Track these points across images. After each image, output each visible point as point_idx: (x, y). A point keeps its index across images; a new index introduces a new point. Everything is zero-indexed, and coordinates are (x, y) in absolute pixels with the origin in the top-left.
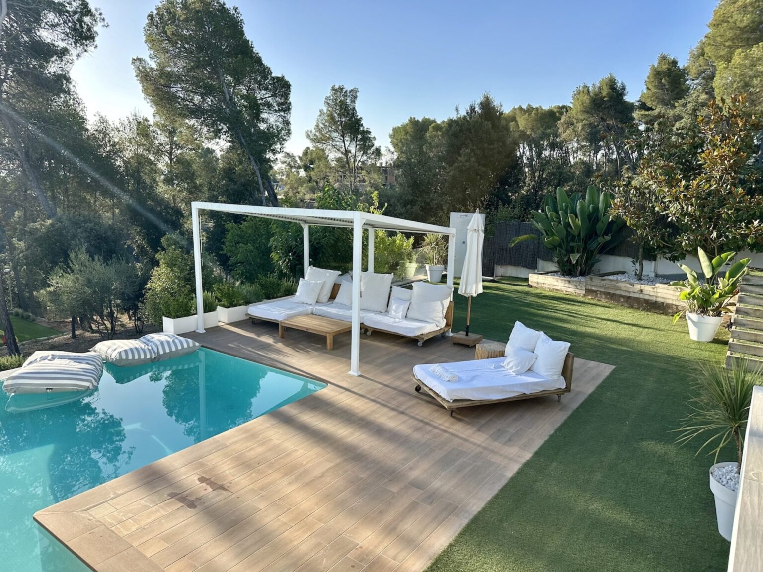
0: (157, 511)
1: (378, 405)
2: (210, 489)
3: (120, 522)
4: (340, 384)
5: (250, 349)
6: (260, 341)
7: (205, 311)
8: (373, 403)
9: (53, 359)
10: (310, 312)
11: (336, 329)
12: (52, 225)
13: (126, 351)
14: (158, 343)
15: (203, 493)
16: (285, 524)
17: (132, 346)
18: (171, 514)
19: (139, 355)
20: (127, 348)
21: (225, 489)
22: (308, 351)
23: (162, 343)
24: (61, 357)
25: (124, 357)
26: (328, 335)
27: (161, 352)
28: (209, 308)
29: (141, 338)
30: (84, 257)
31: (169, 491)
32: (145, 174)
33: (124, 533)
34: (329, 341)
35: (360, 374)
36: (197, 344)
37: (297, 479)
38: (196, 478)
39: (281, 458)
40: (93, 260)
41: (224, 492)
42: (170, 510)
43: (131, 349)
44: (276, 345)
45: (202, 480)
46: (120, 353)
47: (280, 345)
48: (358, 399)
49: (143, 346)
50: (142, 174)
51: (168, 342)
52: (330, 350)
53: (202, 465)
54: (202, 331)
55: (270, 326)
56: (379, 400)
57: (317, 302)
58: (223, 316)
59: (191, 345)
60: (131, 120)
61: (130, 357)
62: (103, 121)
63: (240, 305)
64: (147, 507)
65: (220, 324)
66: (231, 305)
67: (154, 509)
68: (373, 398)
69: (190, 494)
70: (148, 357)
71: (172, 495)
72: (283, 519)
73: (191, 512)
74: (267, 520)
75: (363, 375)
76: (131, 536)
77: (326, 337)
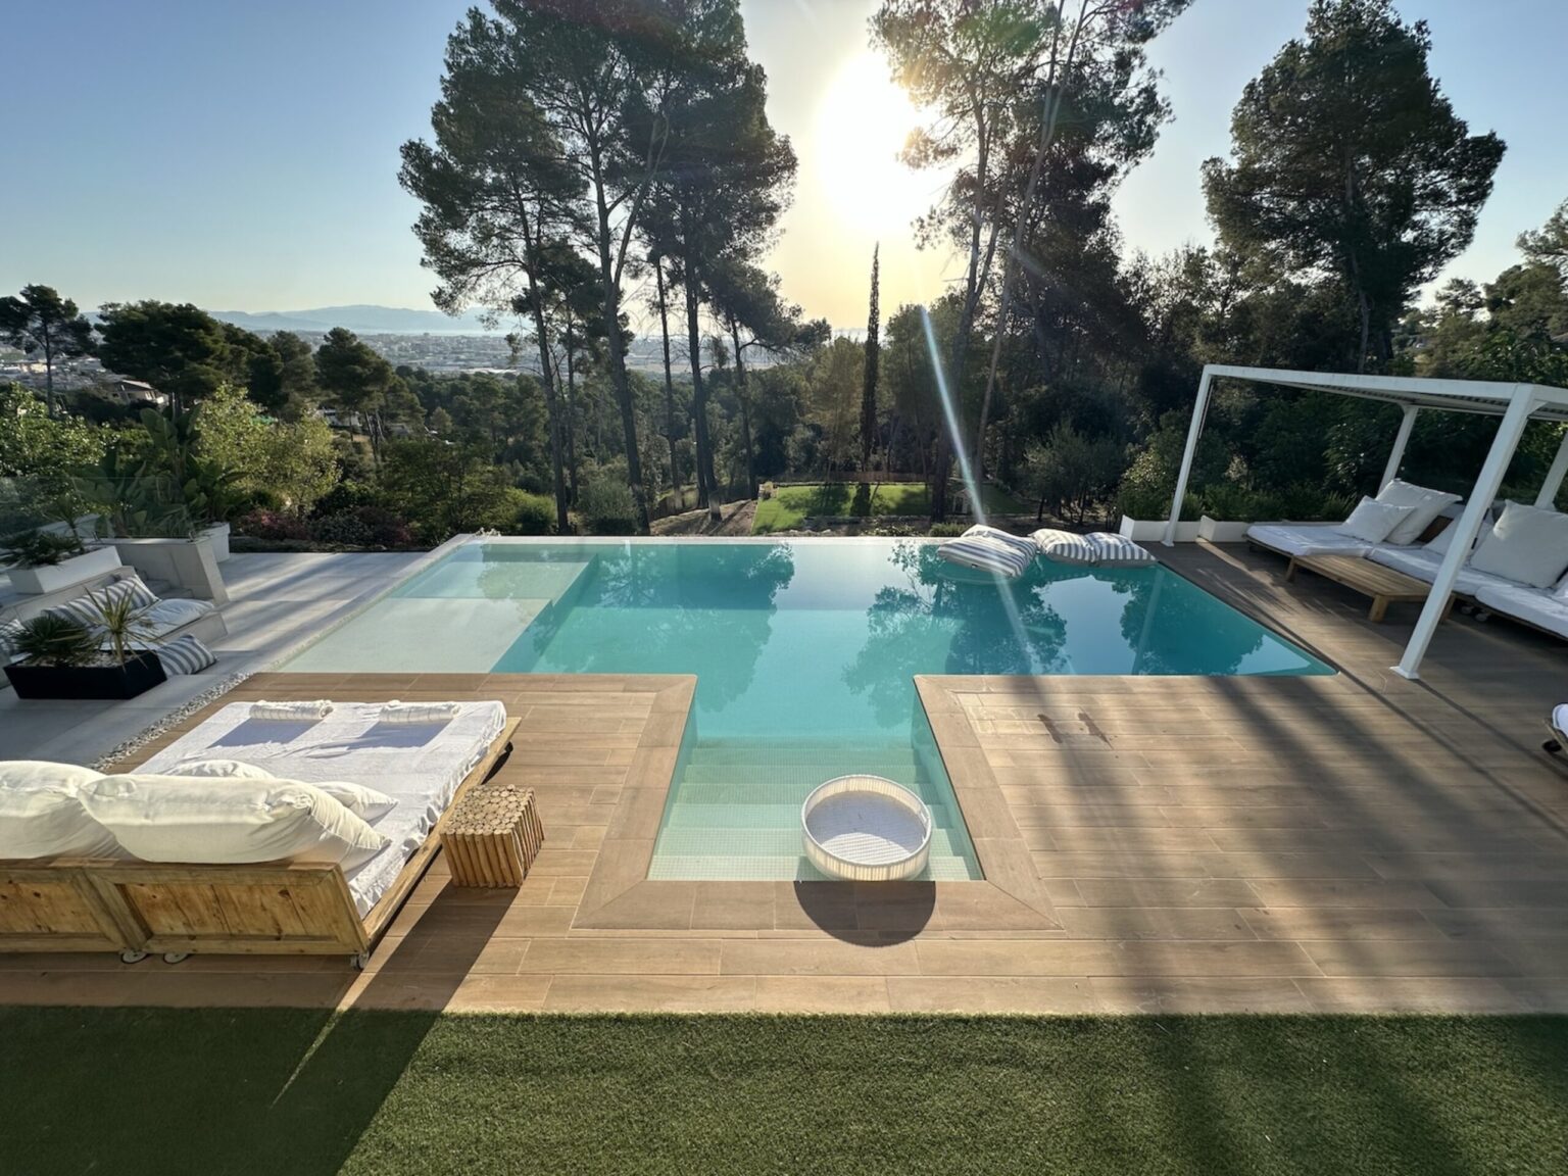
0: (1019, 726)
1: (1427, 739)
2: (1087, 731)
3: (981, 719)
4: (1362, 678)
5: (1227, 583)
6: (1250, 577)
7: (1181, 519)
8: (1418, 732)
9: (988, 536)
10: (1362, 553)
11: (1401, 591)
12: (1047, 392)
13: (1063, 545)
14: (1104, 546)
15: (1076, 731)
16: (1163, 818)
17: (1072, 542)
18: (1032, 736)
19: (1077, 554)
20: (1065, 542)
21: (1106, 741)
22: (1326, 612)
23: (1109, 546)
24: (996, 536)
25: (1059, 552)
26: (1378, 598)
27: (1104, 557)
28: (1188, 514)
29: (1087, 536)
30: (1067, 430)
31: (1042, 713)
32: (1179, 328)
33: (978, 729)
34: (1377, 607)
35: (1416, 676)
36: (1153, 558)
37: (1211, 775)
38: (1077, 712)
39: (1201, 739)
40: (1077, 435)
41: (1102, 742)
42: (1033, 732)
43: (1069, 545)
44: (1273, 588)
45: (1083, 717)
46: (1056, 546)
47: (1280, 591)
48: (1388, 714)
49: (1084, 544)
50: (1174, 328)
51: (1116, 547)
52: (1375, 622)
53: (1092, 701)
54: (1169, 543)
55: (1276, 560)
56: (1436, 732)
57: (1385, 541)
58: (1206, 530)
59: (1145, 557)
60: (1180, 252)
61: (1066, 554)
62: (1142, 258)
63: (1239, 520)
64: (1011, 718)
65: (1199, 540)
66: (1225, 517)
67: (1018, 722)
68: (1424, 723)
69: (1062, 726)
70: (1087, 558)
71: (1043, 718)
72: (1163, 811)
73: (1055, 745)
74: (1140, 801)
75: (1424, 680)
76: (983, 737)
77: (1373, 600)
